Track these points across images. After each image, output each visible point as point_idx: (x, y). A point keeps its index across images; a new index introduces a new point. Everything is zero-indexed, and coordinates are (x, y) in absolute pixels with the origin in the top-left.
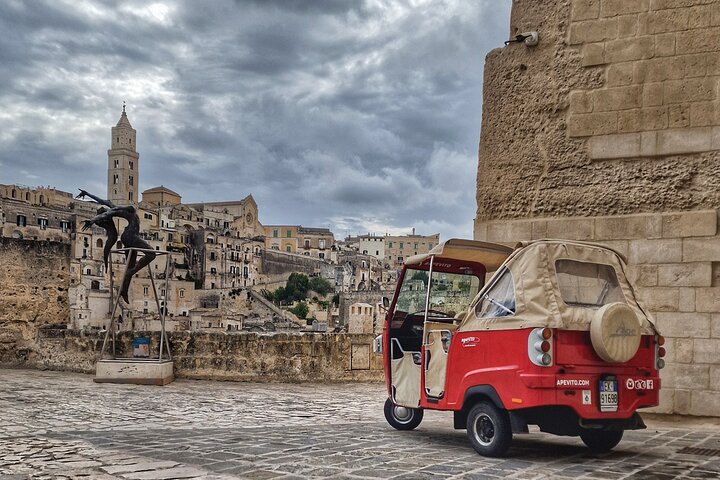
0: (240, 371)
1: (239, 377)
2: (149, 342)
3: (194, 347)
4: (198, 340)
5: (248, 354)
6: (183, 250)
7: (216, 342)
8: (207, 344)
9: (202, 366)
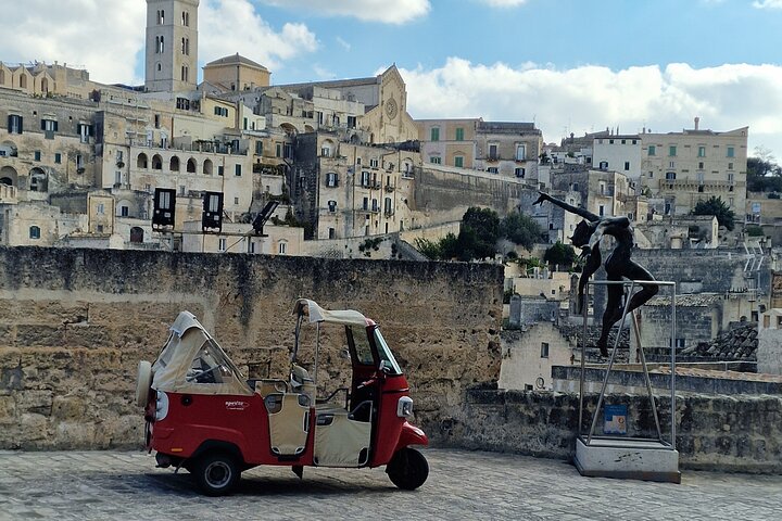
0: (757, 458)
1: (755, 466)
2: (627, 413)
3: (691, 420)
4: (697, 409)
5: (767, 431)
6: (280, 170)
7: (722, 413)
8: (710, 416)
9: (704, 449)
